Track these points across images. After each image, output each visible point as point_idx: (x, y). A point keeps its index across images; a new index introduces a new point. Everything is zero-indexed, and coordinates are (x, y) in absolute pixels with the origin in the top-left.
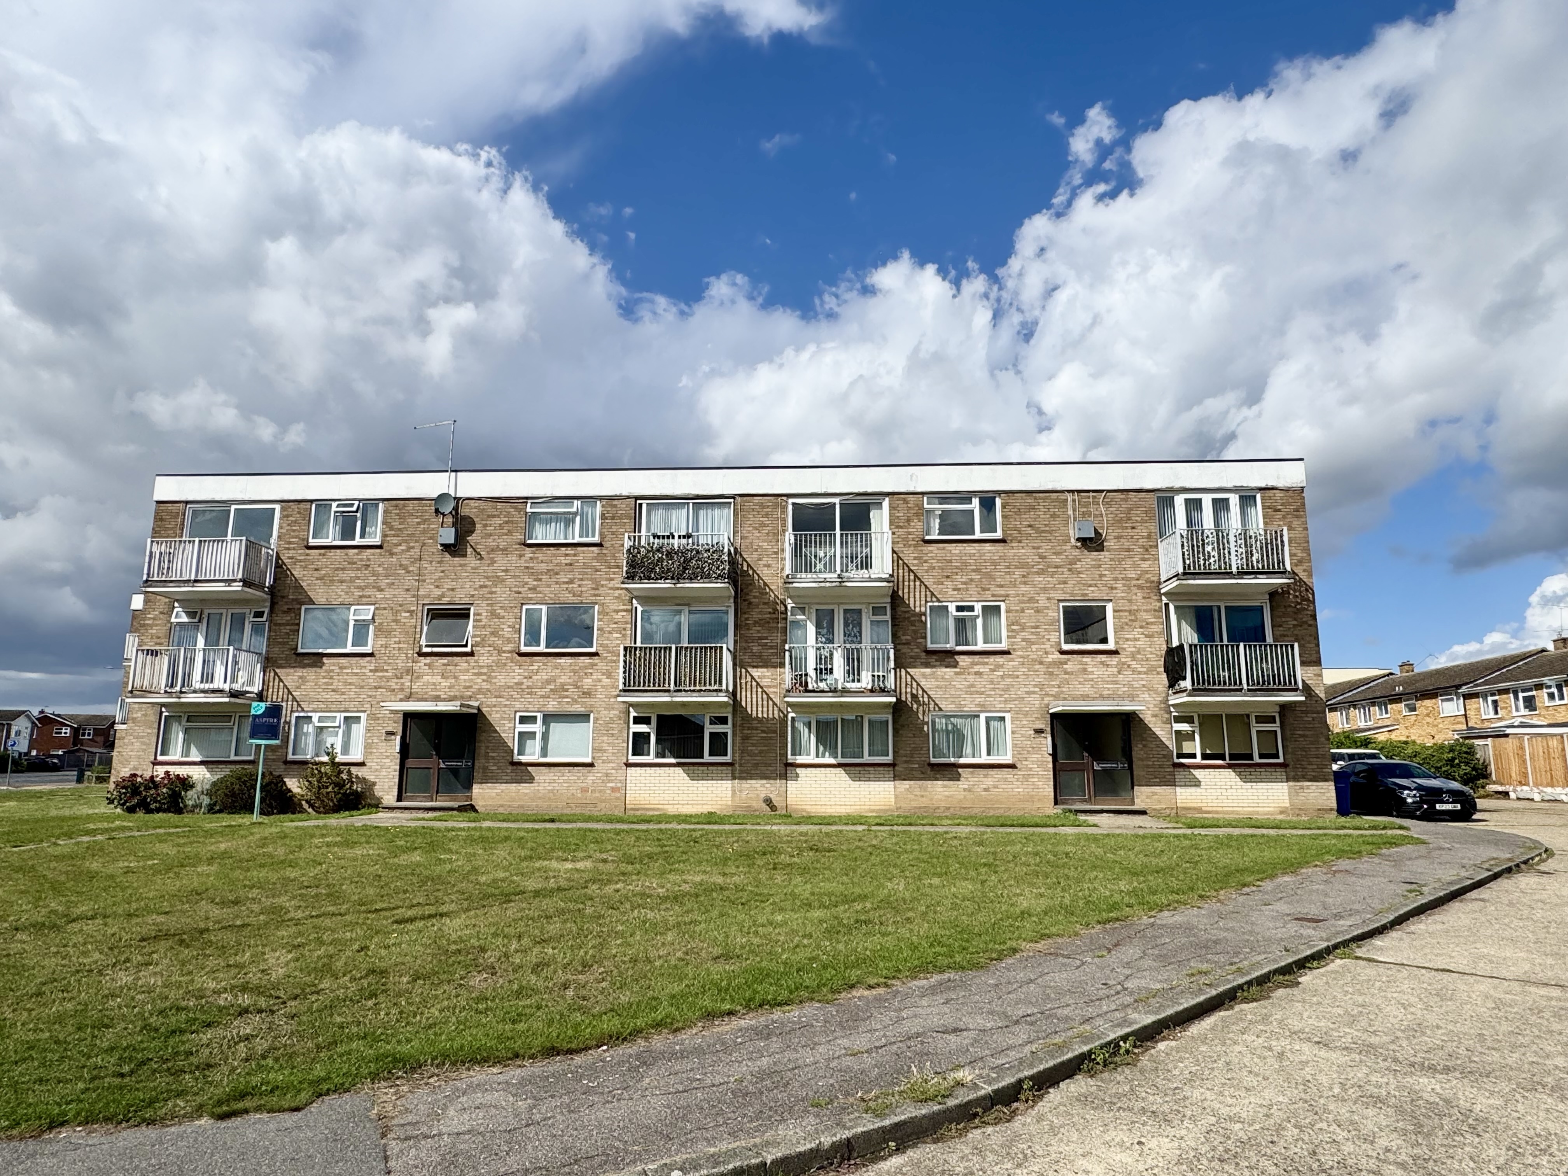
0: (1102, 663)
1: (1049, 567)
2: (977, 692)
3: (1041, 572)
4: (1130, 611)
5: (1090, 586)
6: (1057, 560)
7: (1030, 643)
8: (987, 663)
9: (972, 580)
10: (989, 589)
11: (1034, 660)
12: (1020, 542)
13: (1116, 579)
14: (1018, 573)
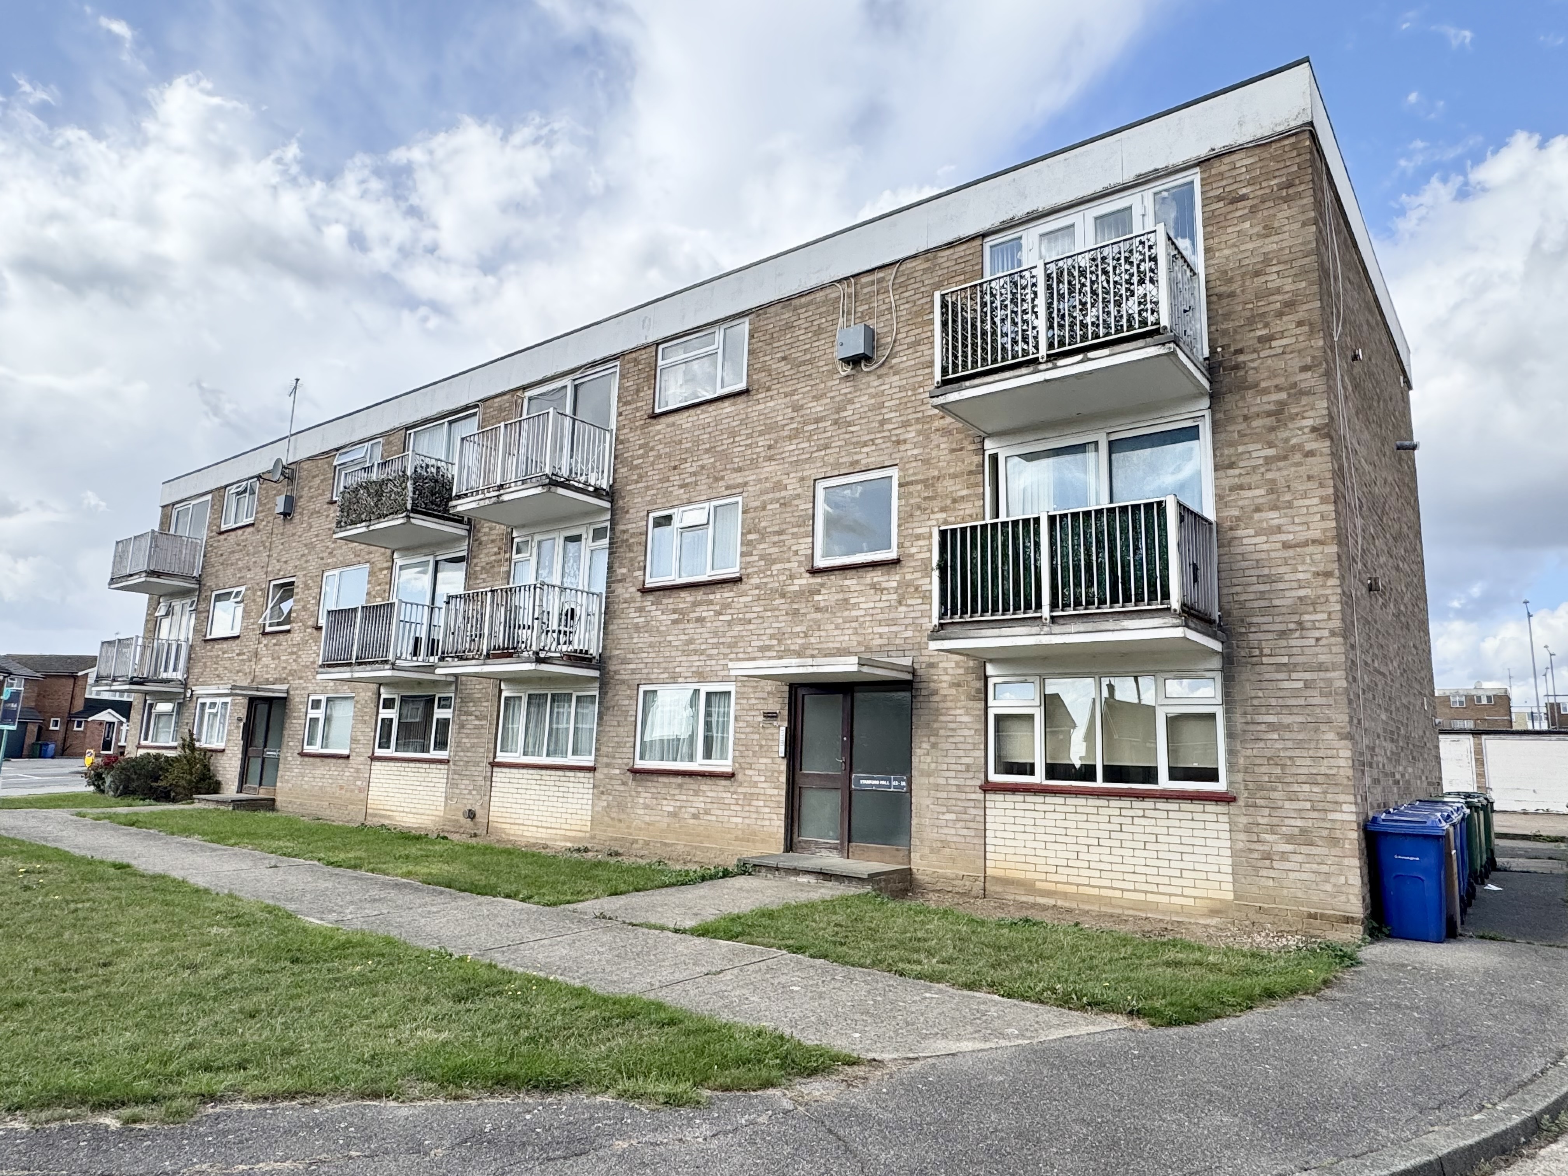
0: (874, 586)
1: (805, 423)
2: (695, 652)
3: (796, 434)
4: (924, 482)
5: (865, 444)
6: (817, 408)
7: (769, 560)
8: (711, 602)
9: (703, 467)
10: (722, 478)
11: (774, 591)
12: (769, 389)
13: (905, 425)
14: (763, 441)
